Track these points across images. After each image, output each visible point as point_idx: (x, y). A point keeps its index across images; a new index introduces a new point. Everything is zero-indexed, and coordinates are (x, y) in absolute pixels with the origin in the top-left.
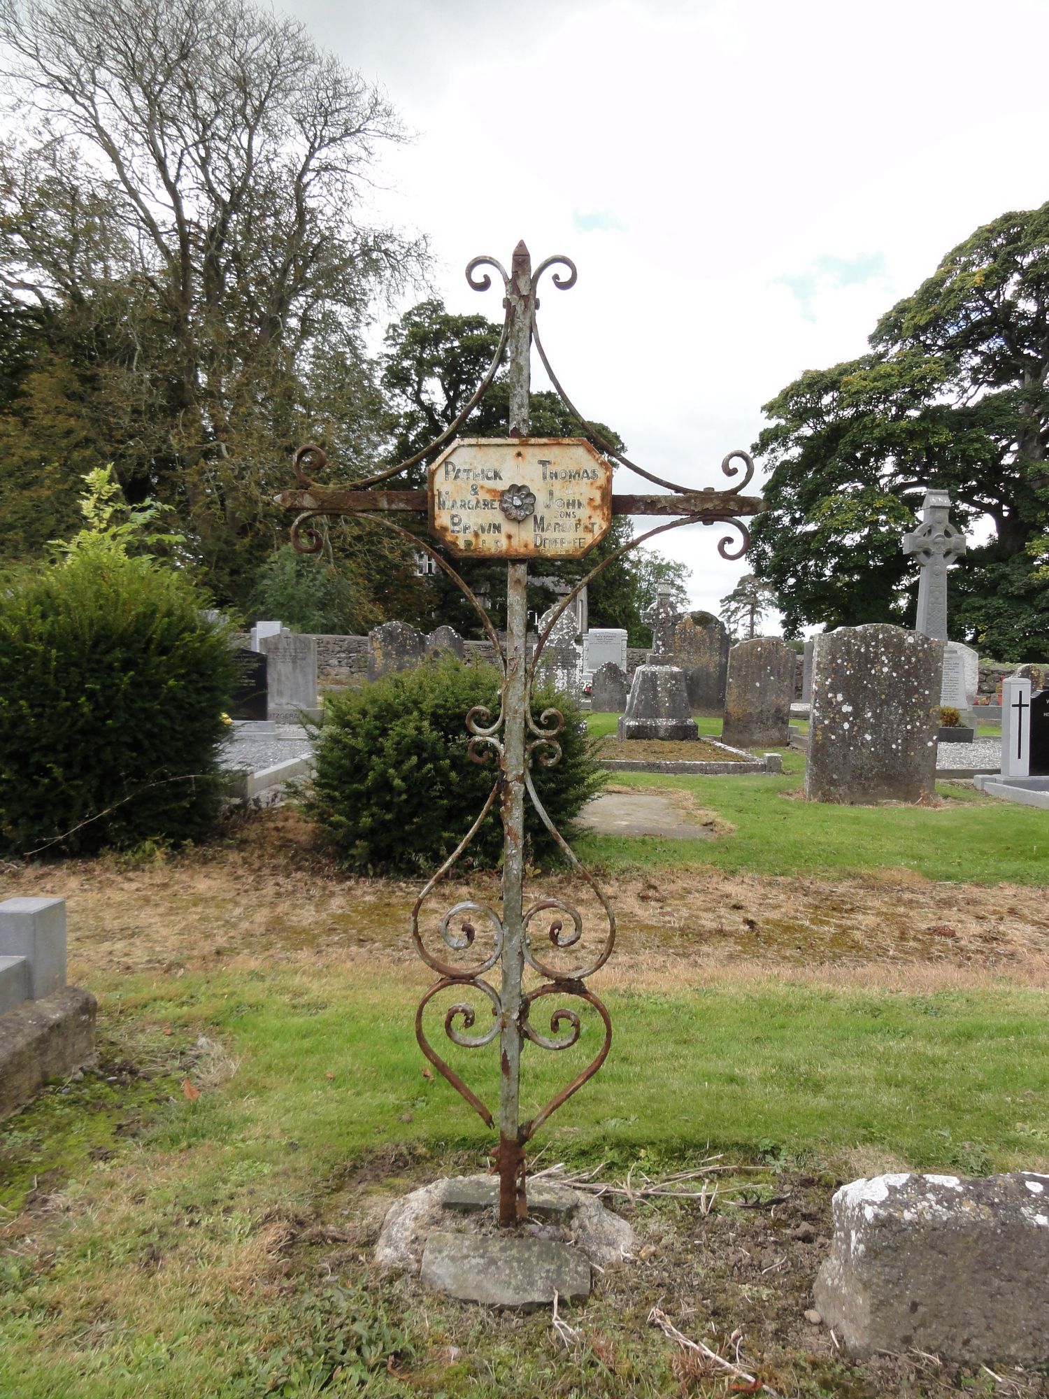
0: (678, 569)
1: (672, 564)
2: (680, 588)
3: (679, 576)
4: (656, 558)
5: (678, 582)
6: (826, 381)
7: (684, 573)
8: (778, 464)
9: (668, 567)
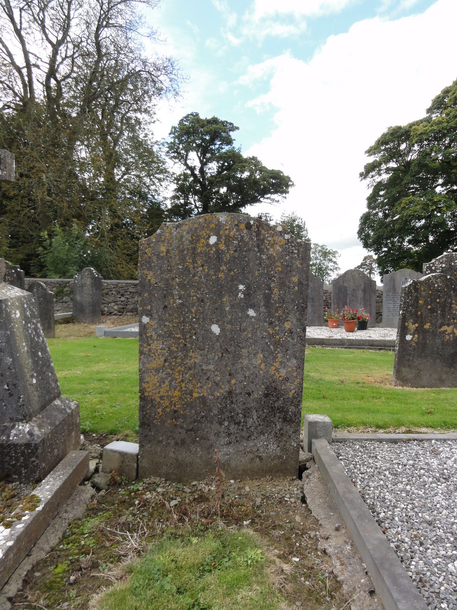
0: (334, 253)
1: (331, 251)
2: (335, 263)
3: (335, 257)
4: (323, 248)
5: (334, 259)
6: (402, 131)
7: (337, 255)
8: (375, 184)
9: (329, 253)
